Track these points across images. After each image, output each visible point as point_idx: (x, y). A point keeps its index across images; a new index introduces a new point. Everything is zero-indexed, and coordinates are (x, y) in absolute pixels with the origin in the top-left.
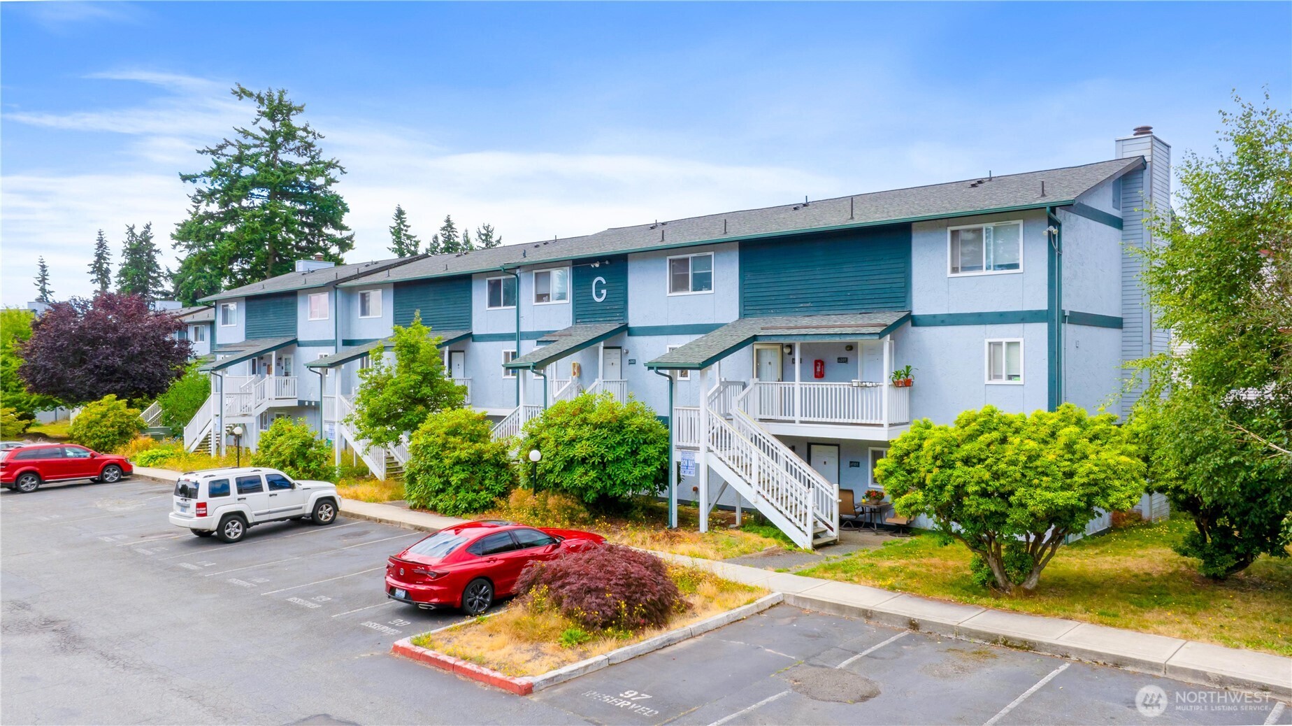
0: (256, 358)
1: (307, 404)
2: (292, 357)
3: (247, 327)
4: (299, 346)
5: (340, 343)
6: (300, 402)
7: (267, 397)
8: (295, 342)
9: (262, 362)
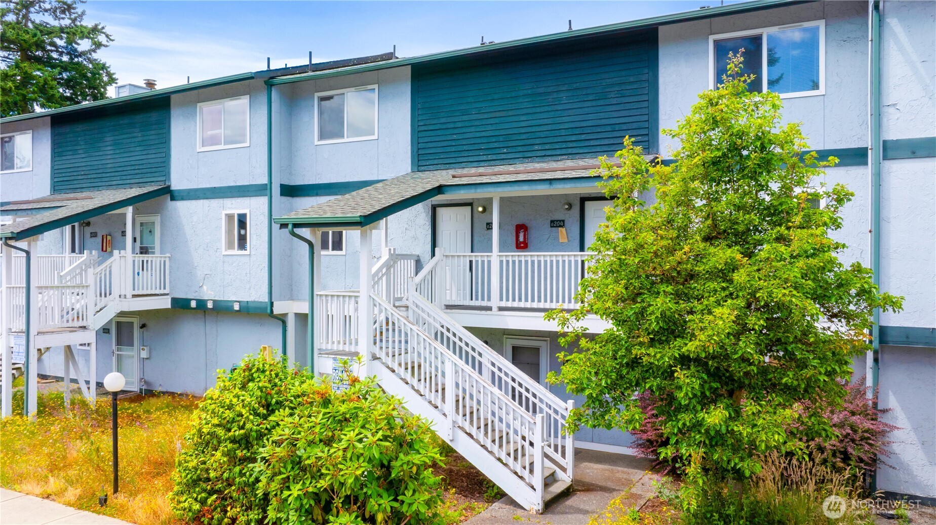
0: (76, 224)
1: (193, 304)
2: (157, 219)
3: (55, 172)
4: (173, 199)
5: (276, 190)
6: (175, 301)
7: (116, 292)
8: (167, 192)
9: (88, 230)
